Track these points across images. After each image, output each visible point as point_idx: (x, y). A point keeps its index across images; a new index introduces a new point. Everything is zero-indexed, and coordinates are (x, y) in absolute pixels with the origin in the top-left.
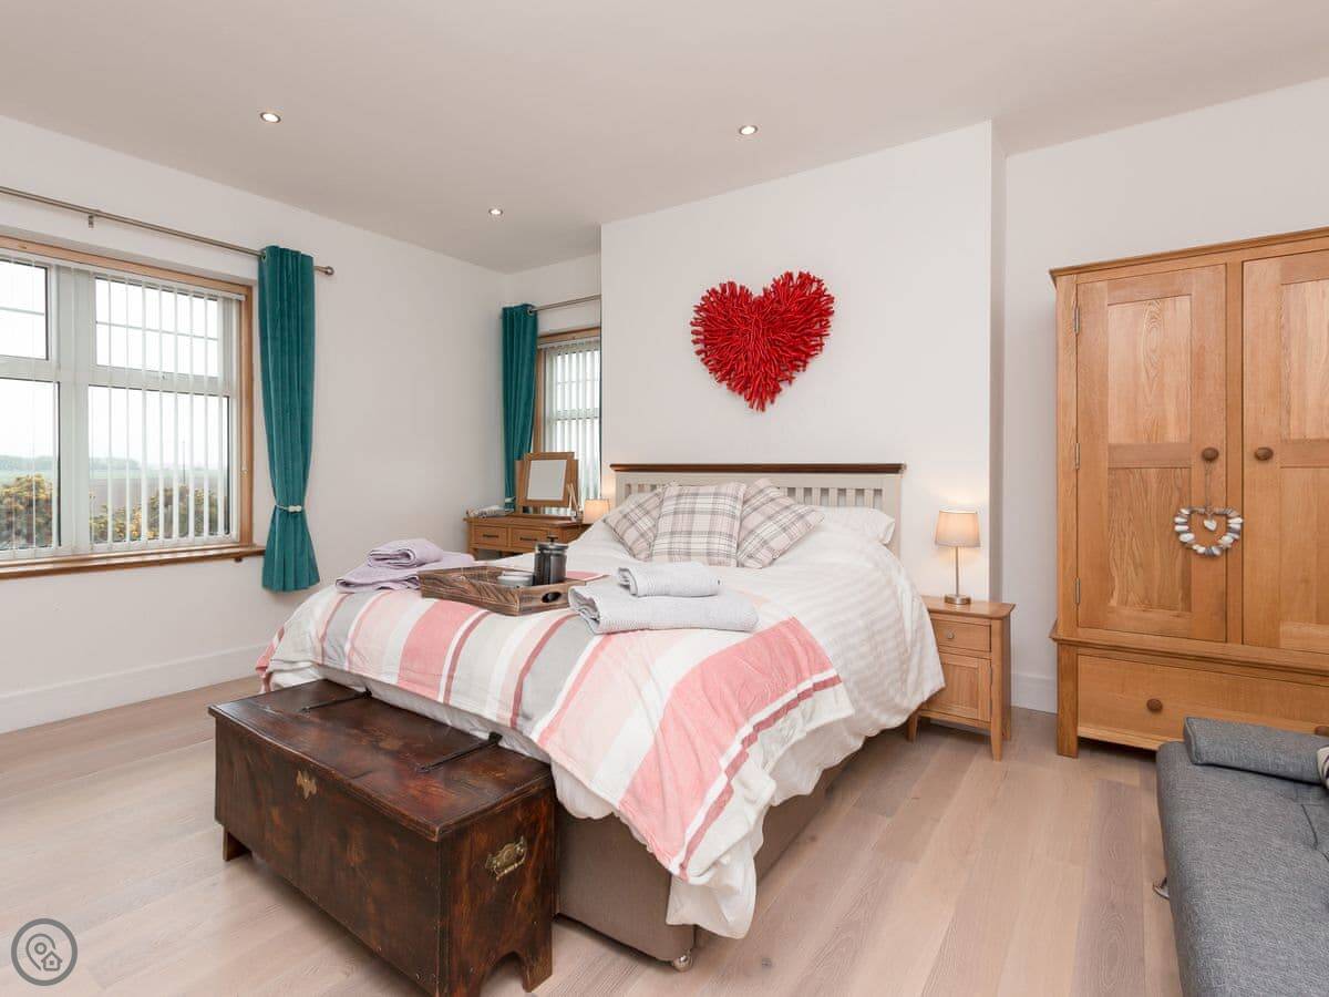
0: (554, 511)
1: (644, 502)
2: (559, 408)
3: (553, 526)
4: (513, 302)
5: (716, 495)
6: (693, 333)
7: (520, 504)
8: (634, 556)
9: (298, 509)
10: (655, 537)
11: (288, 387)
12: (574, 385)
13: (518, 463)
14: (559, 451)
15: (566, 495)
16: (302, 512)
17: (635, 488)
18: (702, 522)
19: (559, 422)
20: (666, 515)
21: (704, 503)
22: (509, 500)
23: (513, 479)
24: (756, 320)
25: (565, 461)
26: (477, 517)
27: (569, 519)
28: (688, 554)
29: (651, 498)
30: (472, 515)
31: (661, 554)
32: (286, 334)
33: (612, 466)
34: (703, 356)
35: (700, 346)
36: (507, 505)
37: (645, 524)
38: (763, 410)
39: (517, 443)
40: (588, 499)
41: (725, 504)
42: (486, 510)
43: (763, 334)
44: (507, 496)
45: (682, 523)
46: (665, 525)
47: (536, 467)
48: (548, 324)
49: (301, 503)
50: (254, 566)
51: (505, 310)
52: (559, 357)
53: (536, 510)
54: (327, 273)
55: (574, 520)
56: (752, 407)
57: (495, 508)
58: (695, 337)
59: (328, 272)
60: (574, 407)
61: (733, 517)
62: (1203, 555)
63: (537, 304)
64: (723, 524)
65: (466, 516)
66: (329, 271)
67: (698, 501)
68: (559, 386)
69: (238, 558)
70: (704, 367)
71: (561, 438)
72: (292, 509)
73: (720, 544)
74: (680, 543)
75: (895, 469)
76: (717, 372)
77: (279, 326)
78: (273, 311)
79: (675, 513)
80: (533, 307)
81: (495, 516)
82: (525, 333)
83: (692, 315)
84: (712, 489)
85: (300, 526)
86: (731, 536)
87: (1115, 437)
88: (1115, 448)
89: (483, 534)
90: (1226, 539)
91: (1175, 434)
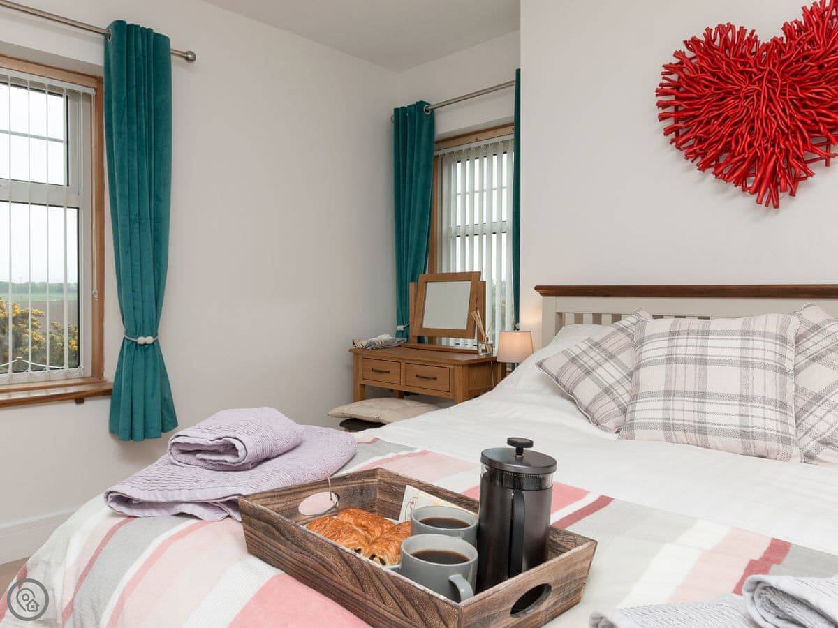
0: (452, 342)
1: (601, 341)
2: (459, 223)
3: (457, 364)
4: (406, 101)
5: (746, 334)
6: (660, 105)
7: (414, 332)
8: (597, 424)
9: (149, 340)
10: (634, 398)
11: (136, 193)
12: (477, 195)
13: (412, 285)
14: (458, 270)
15: (471, 322)
16: (155, 345)
17: (569, 318)
18: (724, 380)
19: (458, 239)
20: (650, 364)
21: (723, 346)
22: (401, 328)
23: (407, 304)
24: (770, 73)
25: (469, 283)
26: (365, 348)
27: (476, 353)
28: (702, 430)
29: (611, 335)
30: (359, 345)
31: (650, 426)
32: (135, 128)
33: (537, 288)
34: (673, 135)
35: (669, 123)
36: (399, 333)
37: (610, 373)
38: (776, 206)
39: (411, 262)
40: (503, 330)
41: (764, 350)
42: (374, 339)
43: (783, 93)
44: (399, 324)
45: (686, 378)
46: (653, 378)
47: (433, 289)
48: (447, 124)
49: (154, 333)
50: (100, 409)
51: (396, 110)
52: (459, 165)
53: (431, 340)
54: (187, 59)
55: (482, 355)
56: (759, 202)
57: (385, 337)
58: (661, 111)
59: (189, 58)
60: (476, 221)
61: (783, 371)
63: (433, 101)
64: (764, 383)
65: (351, 346)
66: (190, 56)
67: (710, 343)
68: (459, 198)
69: (79, 399)
70: (676, 151)
71: (461, 258)
72: (141, 340)
73: (765, 420)
74: (684, 411)
76: (696, 157)
77: (125, 118)
78: (119, 100)
79: (670, 361)
80: (429, 104)
81: (385, 346)
82: (420, 135)
83: (657, 80)
84: (736, 325)
85: (150, 362)
86: (783, 405)
89: (371, 368)
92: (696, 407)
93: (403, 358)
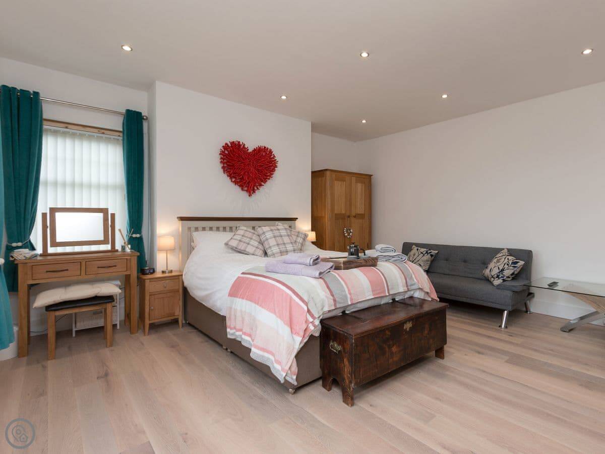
15: (106, 236)
22: (18, 244)
24: (253, 161)
51: (4, 86)
62: (348, 238)
76: (231, 178)
87: (336, 212)
88: (336, 214)
89: (45, 271)
90: (351, 234)
91: (343, 212)
92: (284, 246)
93: (84, 259)
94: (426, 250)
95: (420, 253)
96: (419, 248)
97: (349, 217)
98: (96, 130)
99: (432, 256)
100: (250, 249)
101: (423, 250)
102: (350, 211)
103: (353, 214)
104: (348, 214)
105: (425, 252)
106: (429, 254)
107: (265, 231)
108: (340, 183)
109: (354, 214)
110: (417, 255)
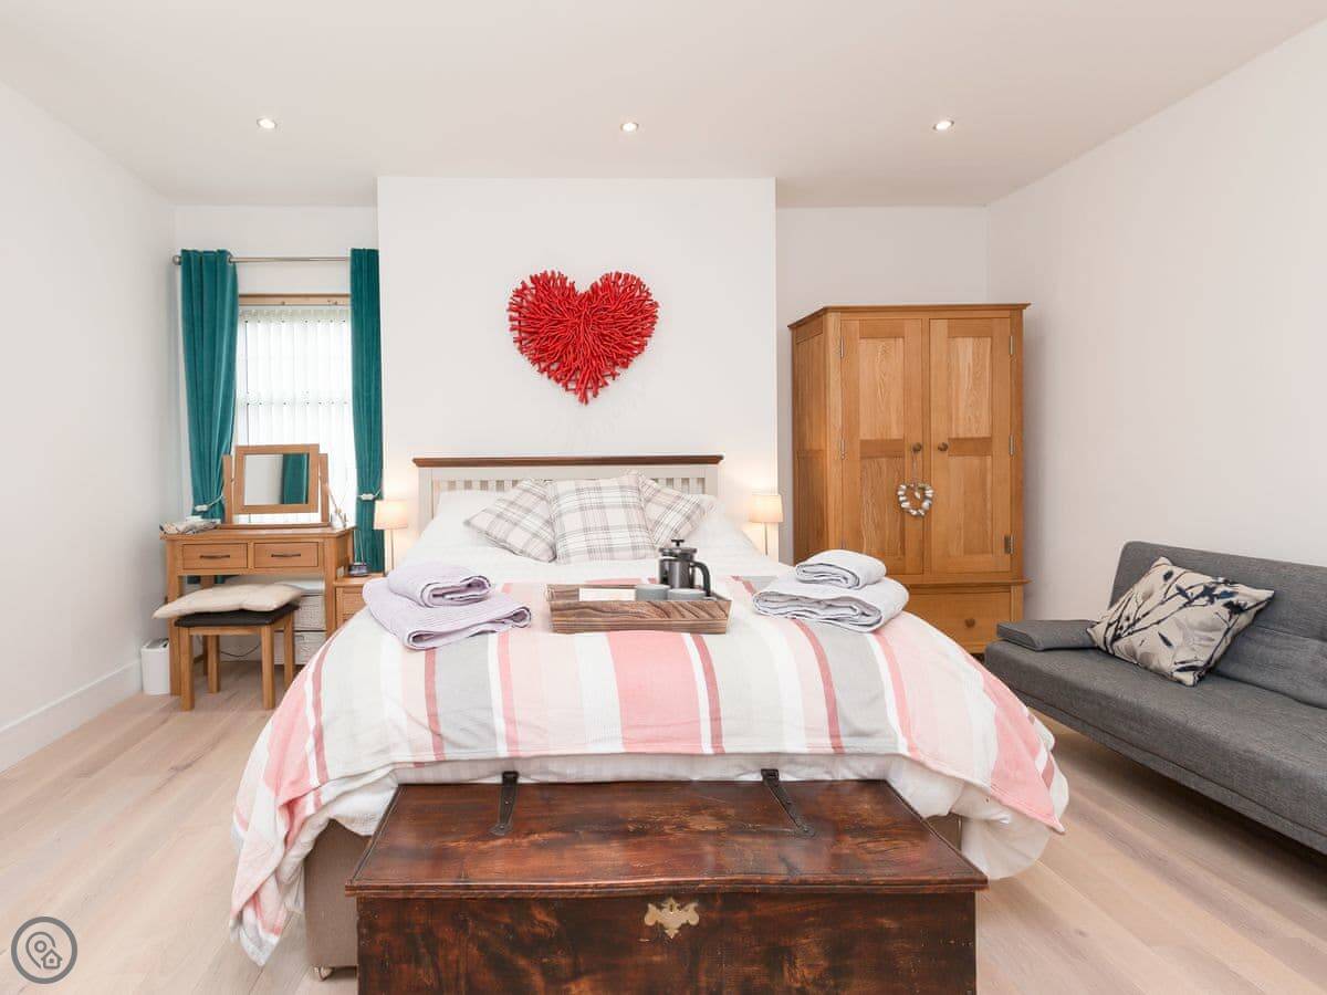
1: (514, 499)
5: (621, 487)
6: (510, 318)
7: (234, 510)
13: (226, 459)
18: (616, 517)
20: (568, 512)
23: (212, 480)
30: (169, 532)
33: (415, 461)
34: (519, 343)
38: (587, 402)
44: (199, 504)
45: (594, 519)
62: (915, 516)
65: (161, 533)
67: (604, 495)
70: (521, 356)
75: (715, 460)
79: (582, 509)
81: (200, 531)
87: (865, 433)
88: (864, 443)
89: (199, 554)
90: (926, 504)
91: (895, 433)
92: (605, 536)
93: (251, 538)
94: (1207, 580)
95: (1173, 591)
96: (1177, 571)
97: (917, 449)
98: (325, 300)
99: (1236, 609)
100: (517, 538)
101: (1195, 581)
102: (926, 428)
103: (940, 438)
104: (916, 438)
105: (1200, 589)
106: (1219, 603)
107: (560, 491)
108: (880, 344)
109: (943, 439)
110: (1158, 596)
